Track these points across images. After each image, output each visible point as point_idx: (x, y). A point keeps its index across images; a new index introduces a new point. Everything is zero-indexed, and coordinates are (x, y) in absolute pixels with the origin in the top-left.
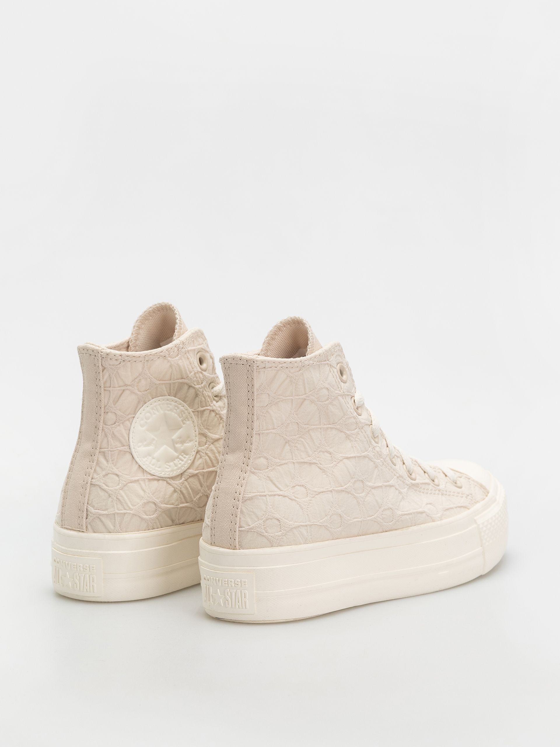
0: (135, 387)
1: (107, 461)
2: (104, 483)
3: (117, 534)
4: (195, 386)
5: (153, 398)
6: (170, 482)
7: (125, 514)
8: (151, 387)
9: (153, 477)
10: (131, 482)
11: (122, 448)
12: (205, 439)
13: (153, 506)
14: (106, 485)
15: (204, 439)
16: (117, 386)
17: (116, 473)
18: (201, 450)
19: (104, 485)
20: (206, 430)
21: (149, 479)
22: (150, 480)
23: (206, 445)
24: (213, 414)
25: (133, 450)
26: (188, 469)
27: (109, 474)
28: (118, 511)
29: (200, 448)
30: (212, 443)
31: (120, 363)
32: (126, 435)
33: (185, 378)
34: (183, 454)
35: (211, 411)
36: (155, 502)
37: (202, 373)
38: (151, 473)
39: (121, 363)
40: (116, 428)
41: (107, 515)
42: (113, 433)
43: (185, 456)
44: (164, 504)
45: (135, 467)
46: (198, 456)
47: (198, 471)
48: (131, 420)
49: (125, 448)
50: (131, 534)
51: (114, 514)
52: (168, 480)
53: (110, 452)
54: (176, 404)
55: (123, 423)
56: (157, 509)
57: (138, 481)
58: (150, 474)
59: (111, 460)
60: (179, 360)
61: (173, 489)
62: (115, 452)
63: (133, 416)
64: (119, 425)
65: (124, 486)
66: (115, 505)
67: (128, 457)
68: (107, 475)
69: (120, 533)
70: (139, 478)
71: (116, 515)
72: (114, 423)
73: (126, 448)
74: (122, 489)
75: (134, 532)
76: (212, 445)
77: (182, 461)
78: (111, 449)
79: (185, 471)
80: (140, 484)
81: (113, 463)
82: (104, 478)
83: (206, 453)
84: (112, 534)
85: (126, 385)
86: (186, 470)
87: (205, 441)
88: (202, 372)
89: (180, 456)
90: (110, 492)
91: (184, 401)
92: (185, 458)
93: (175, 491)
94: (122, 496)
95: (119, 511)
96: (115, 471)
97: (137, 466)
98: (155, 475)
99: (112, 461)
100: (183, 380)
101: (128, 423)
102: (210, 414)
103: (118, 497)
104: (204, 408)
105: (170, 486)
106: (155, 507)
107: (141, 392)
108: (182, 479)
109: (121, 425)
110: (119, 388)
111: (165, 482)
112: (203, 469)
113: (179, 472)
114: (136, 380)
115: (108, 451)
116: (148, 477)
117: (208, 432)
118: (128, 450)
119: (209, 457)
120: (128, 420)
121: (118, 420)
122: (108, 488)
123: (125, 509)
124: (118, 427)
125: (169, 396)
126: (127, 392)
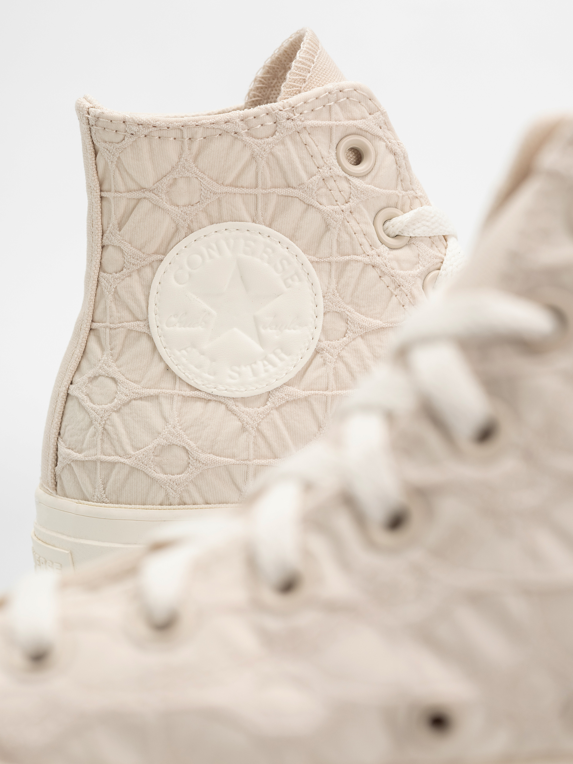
0: (163, 196)
1: (103, 349)
2: (87, 395)
3: (99, 504)
4: (321, 207)
5: (212, 223)
6: (234, 408)
7: (114, 464)
8: (203, 198)
9: (193, 392)
10: (141, 399)
11: (133, 323)
12: (343, 324)
13: (183, 454)
14: (91, 400)
15: (341, 326)
16: (122, 188)
17: (113, 376)
18: (328, 348)
19: (86, 398)
20: (349, 307)
21: (183, 396)
22: (186, 399)
23: (345, 338)
24: (372, 274)
25: (155, 332)
26: (286, 384)
27: (100, 375)
28: (104, 458)
29: (324, 344)
30: (362, 337)
31: (124, 139)
32: (141, 298)
33: (294, 185)
34: (279, 351)
35: (366, 265)
36: (187, 447)
37: (348, 181)
38: (192, 383)
39: (126, 139)
40: (123, 280)
41: (82, 463)
42: (116, 292)
43: (283, 356)
44: (209, 454)
45: (157, 368)
46: (318, 360)
47: (308, 393)
48: (155, 265)
49: (138, 326)
50: (125, 508)
51: (95, 462)
52: (231, 403)
53: (108, 330)
54: (268, 240)
55: (139, 271)
56: (191, 462)
57: (157, 397)
58: (189, 385)
59: (109, 347)
60: (277, 144)
61: (239, 423)
62: (118, 330)
63: (160, 257)
64: (130, 276)
65: (124, 405)
66: (99, 442)
67: (144, 343)
68: (95, 378)
69: (104, 504)
70: (159, 390)
71: (99, 464)
72: (120, 269)
73: (140, 326)
74: (118, 411)
75: (135, 505)
76: (359, 340)
77: (274, 365)
78: (111, 325)
79: (277, 389)
80: (160, 404)
81: (112, 355)
82: (89, 385)
83: (341, 355)
84: (90, 503)
85: (142, 189)
86: (281, 387)
87: (344, 329)
88: (349, 177)
89: (272, 357)
90: (94, 414)
91: (292, 238)
92: (281, 359)
93: (244, 429)
94: (113, 426)
95: (104, 456)
96: (114, 370)
97: (162, 366)
98: (201, 390)
99: (111, 349)
100: (290, 190)
101: (148, 271)
102: (363, 270)
103: (107, 427)
104: (347, 258)
105: (233, 417)
106: (187, 458)
107: (178, 206)
108: (267, 404)
109: (135, 276)
110: (128, 195)
111: (223, 407)
112: (327, 389)
113: (263, 389)
114: (165, 180)
115: (106, 327)
116: (183, 393)
117: (352, 310)
118: (145, 330)
119: (346, 364)
120: (151, 264)
121: (127, 263)
122: (92, 405)
123: (117, 454)
124: (127, 278)
125: (254, 221)
126: (145, 206)
